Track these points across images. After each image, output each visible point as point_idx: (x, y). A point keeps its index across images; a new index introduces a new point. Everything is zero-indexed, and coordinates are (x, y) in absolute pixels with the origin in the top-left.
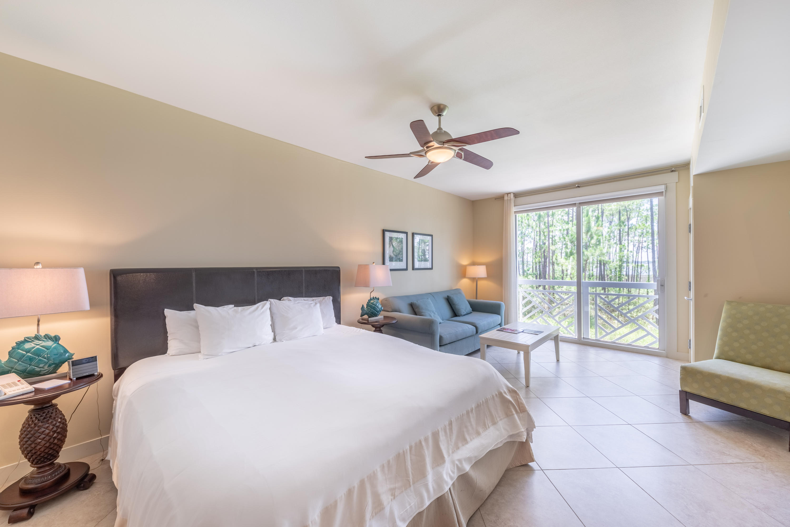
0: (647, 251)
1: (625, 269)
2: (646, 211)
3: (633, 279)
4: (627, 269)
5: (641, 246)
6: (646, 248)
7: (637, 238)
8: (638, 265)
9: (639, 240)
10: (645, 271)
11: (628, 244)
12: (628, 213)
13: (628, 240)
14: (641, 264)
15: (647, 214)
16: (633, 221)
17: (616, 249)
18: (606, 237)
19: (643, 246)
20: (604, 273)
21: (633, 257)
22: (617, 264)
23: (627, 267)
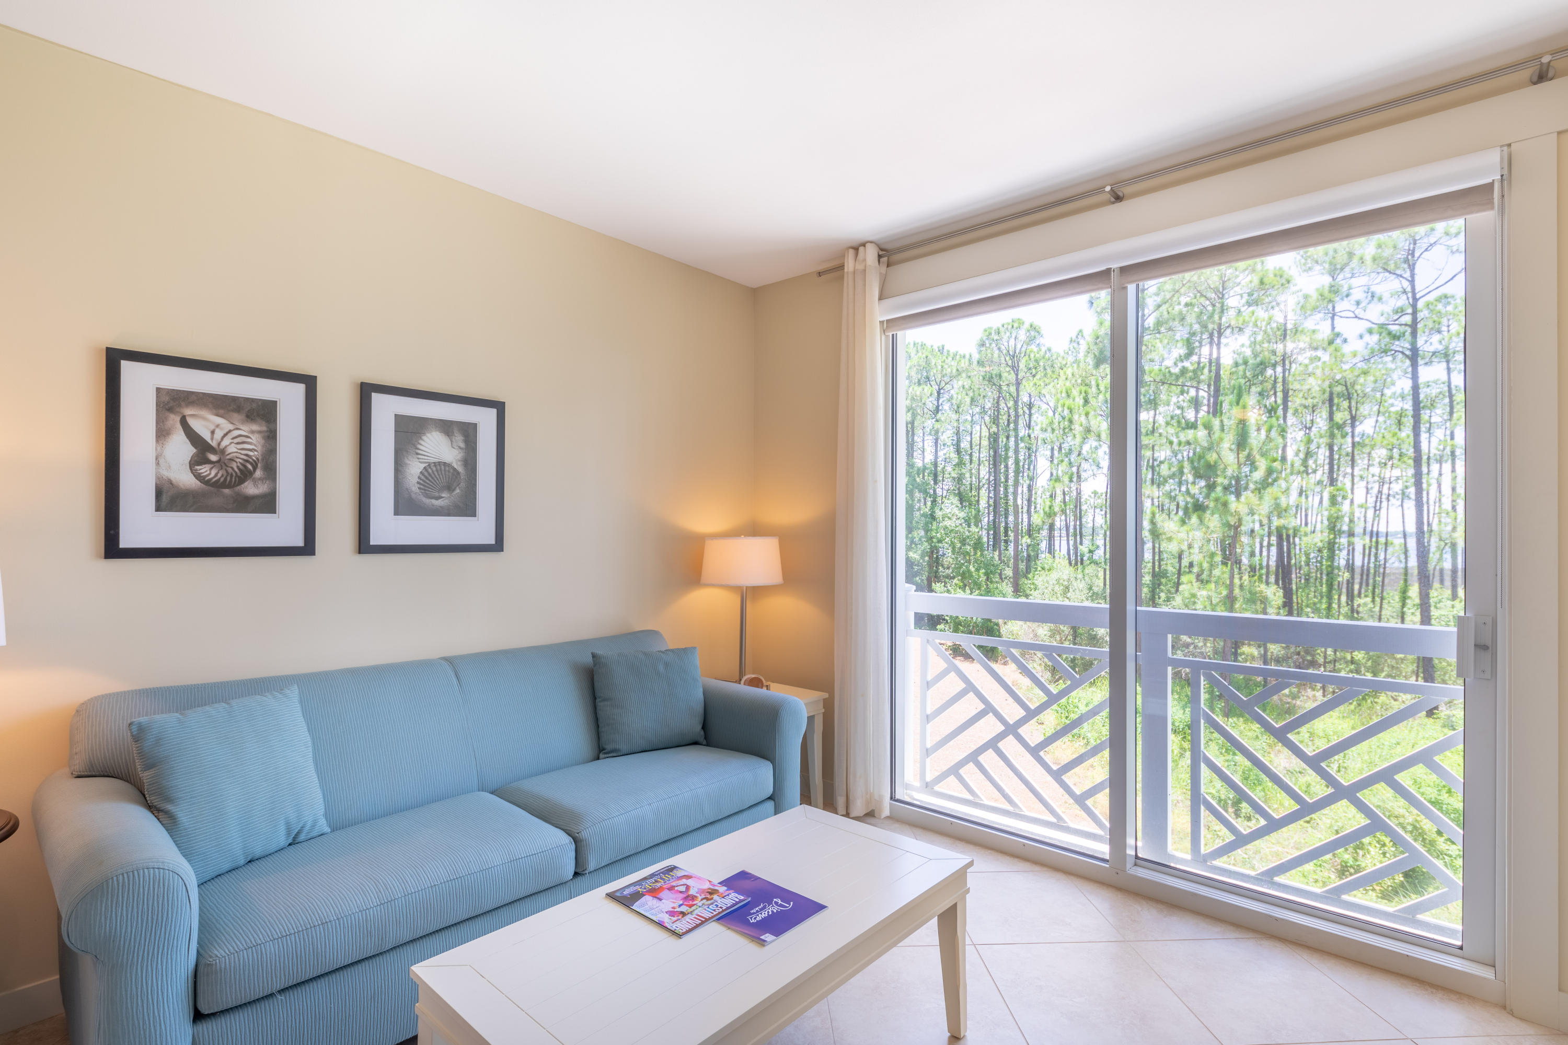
0: (1402, 506)
1: (1345, 552)
2: (1400, 399)
3: (1365, 577)
4: (1349, 551)
5: (1385, 491)
6: (1400, 497)
7: (1375, 470)
8: (1377, 542)
9: (1382, 476)
10: (1398, 557)
11: (1353, 484)
12: (1353, 404)
13: (1353, 476)
14: (1387, 540)
15: (1402, 409)
16: (1366, 427)
17: (1321, 498)
18: (1292, 466)
19: (1391, 492)
20: (1289, 562)
21: (1365, 521)
22: (1321, 538)
23: (1349, 546)
